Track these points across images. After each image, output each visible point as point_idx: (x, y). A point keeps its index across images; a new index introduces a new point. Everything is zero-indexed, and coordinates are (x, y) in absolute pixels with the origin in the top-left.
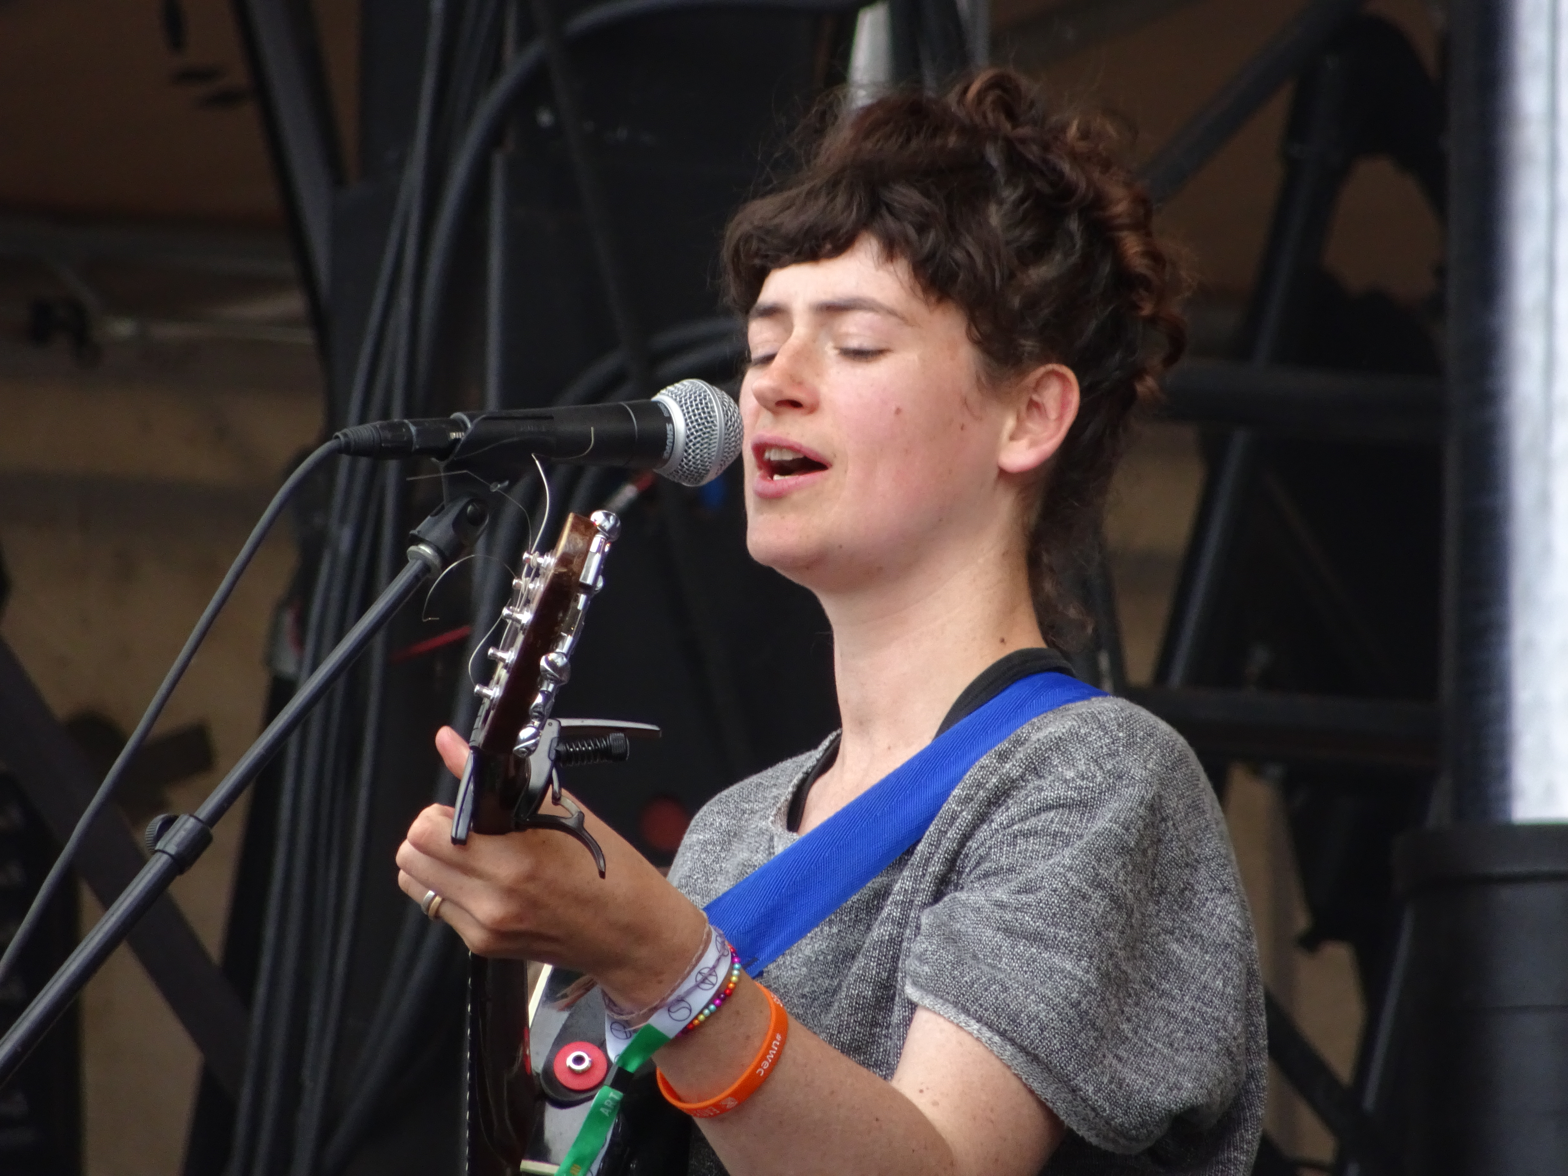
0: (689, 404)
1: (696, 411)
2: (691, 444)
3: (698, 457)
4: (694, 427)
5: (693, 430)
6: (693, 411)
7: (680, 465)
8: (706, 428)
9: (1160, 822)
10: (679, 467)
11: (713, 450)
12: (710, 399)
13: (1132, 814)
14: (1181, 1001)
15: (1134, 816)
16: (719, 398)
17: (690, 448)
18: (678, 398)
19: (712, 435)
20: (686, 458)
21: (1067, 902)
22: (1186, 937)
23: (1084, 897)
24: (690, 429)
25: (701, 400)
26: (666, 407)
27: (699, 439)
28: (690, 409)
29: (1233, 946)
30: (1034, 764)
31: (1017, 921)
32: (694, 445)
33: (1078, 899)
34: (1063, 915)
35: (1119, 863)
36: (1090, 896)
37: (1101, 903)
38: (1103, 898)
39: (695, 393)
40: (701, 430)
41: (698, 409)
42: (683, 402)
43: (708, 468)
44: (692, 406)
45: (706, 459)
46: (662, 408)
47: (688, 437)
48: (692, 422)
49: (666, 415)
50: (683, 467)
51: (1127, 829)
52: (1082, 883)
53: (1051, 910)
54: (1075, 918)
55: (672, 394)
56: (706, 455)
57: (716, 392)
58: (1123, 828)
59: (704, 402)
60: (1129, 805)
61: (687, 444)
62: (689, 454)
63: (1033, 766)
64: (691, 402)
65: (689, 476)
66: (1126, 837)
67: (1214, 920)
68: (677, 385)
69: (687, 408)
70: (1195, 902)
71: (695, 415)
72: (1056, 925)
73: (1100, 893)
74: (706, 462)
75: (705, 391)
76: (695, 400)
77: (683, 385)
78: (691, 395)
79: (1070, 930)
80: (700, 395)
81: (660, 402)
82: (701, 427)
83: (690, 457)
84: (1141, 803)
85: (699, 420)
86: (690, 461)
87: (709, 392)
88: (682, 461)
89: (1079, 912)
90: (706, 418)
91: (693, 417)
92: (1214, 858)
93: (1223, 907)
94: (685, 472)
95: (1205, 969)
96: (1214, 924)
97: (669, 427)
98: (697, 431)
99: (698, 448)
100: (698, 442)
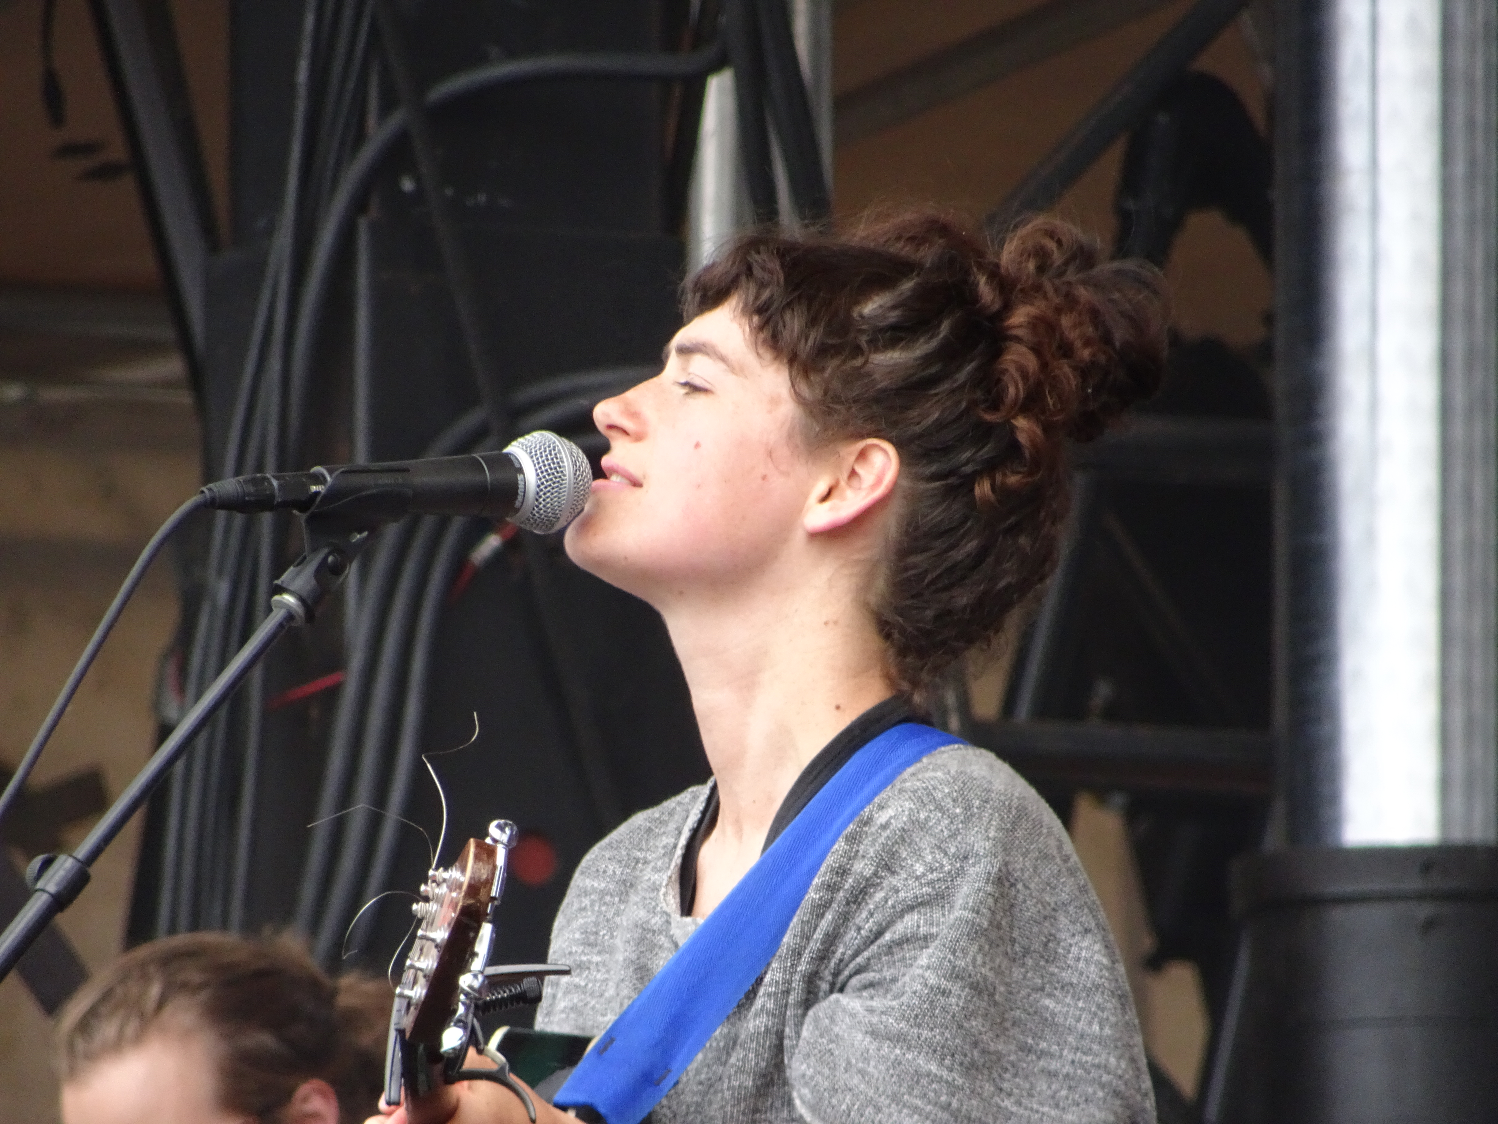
0: (539, 455)
1: (546, 461)
2: (541, 493)
3: (549, 505)
4: (544, 477)
5: (543, 480)
6: (543, 462)
7: (532, 513)
8: (556, 478)
9: (1009, 889)
10: (531, 516)
11: (563, 498)
12: (559, 450)
13: (980, 895)
14: (1061, 1056)
15: (982, 896)
16: (568, 449)
17: (541, 497)
18: (528, 449)
19: (561, 485)
20: (537, 506)
21: (928, 1002)
22: (1056, 989)
23: (943, 993)
24: (540, 479)
25: (550, 451)
26: (517, 459)
27: (549, 488)
28: (540, 460)
29: (1103, 985)
30: (884, 860)
31: (882, 1024)
32: (545, 494)
33: (938, 997)
34: (924, 1016)
35: (974, 948)
36: (950, 990)
37: (962, 994)
38: (962, 989)
39: (544, 444)
40: (551, 480)
41: (547, 460)
42: (534, 453)
43: (558, 516)
44: (542, 457)
45: (556, 508)
46: (513, 458)
47: (539, 486)
48: (542, 472)
49: (517, 466)
50: (535, 515)
51: (978, 913)
52: (940, 980)
53: (913, 1011)
54: (937, 1017)
55: (523, 446)
56: (556, 504)
57: (564, 443)
58: (973, 912)
59: (553, 452)
60: (977, 885)
61: (538, 493)
62: (540, 503)
63: (884, 863)
64: (541, 453)
65: (541, 524)
66: (978, 920)
67: (1081, 965)
68: (527, 437)
69: (537, 459)
70: (1061, 951)
71: (545, 466)
72: (919, 1026)
73: (960, 984)
74: (556, 510)
75: (554, 443)
76: (545, 451)
77: (533, 437)
78: (540, 446)
79: (932, 1029)
80: (549, 447)
81: (510, 454)
82: (551, 477)
83: (541, 506)
84: (988, 879)
85: (549, 470)
86: (541, 509)
87: (557, 443)
88: (534, 509)
89: (940, 1010)
90: (555, 468)
91: (543, 467)
92: (1070, 902)
93: (1087, 948)
94: (536, 520)
95: (1080, 1016)
96: (1082, 967)
97: (520, 477)
98: (547, 481)
99: (548, 497)
100: (549, 491)
